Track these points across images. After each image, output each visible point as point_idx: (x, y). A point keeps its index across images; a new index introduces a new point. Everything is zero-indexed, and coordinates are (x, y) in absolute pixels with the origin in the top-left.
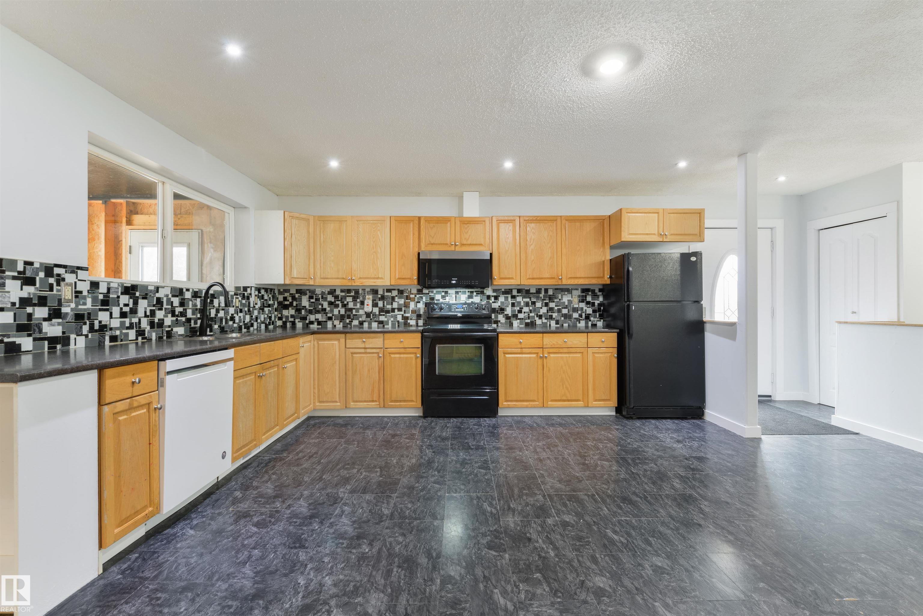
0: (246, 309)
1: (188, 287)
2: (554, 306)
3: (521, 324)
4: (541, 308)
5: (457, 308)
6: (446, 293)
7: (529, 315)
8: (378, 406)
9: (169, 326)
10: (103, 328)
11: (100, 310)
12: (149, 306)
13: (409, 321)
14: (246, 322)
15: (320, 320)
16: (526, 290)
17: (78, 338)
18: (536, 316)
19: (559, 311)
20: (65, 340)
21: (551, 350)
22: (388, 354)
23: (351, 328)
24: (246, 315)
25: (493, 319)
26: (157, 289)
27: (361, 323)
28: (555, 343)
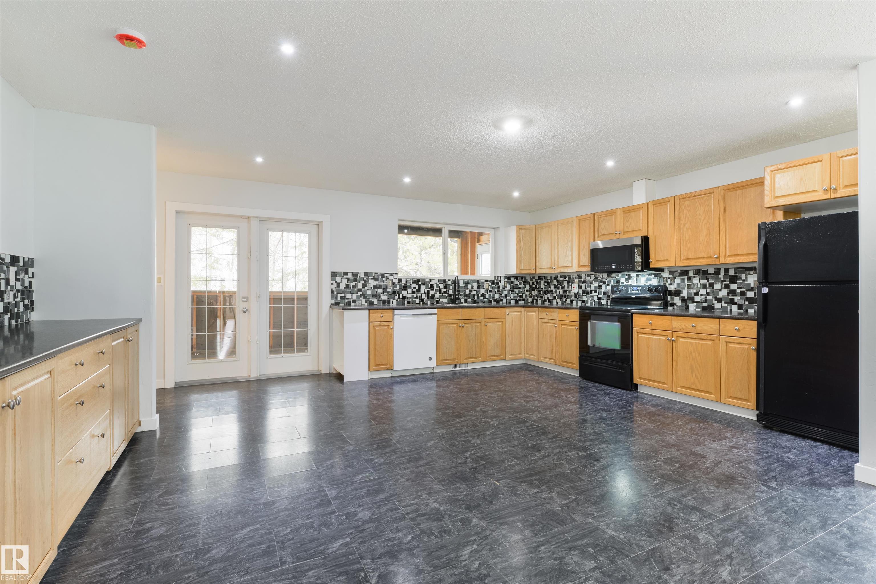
0: (496, 290)
1: (449, 279)
2: (736, 288)
3: (697, 307)
4: (720, 290)
5: (633, 290)
6: (629, 276)
7: (706, 297)
8: (555, 363)
9: (438, 298)
10: (404, 297)
11: (403, 290)
12: (426, 288)
13: (602, 301)
14: (495, 298)
15: (550, 298)
16: (703, 271)
17: (394, 301)
18: (714, 299)
19: (743, 294)
20: (388, 302)
21: (680, 334)
22: (560, 325)
23: (566, 305)
24: (495, 293)
25: (669, 301)
26: (431, 281)
27: (572, 301)
28: (684, 327)
